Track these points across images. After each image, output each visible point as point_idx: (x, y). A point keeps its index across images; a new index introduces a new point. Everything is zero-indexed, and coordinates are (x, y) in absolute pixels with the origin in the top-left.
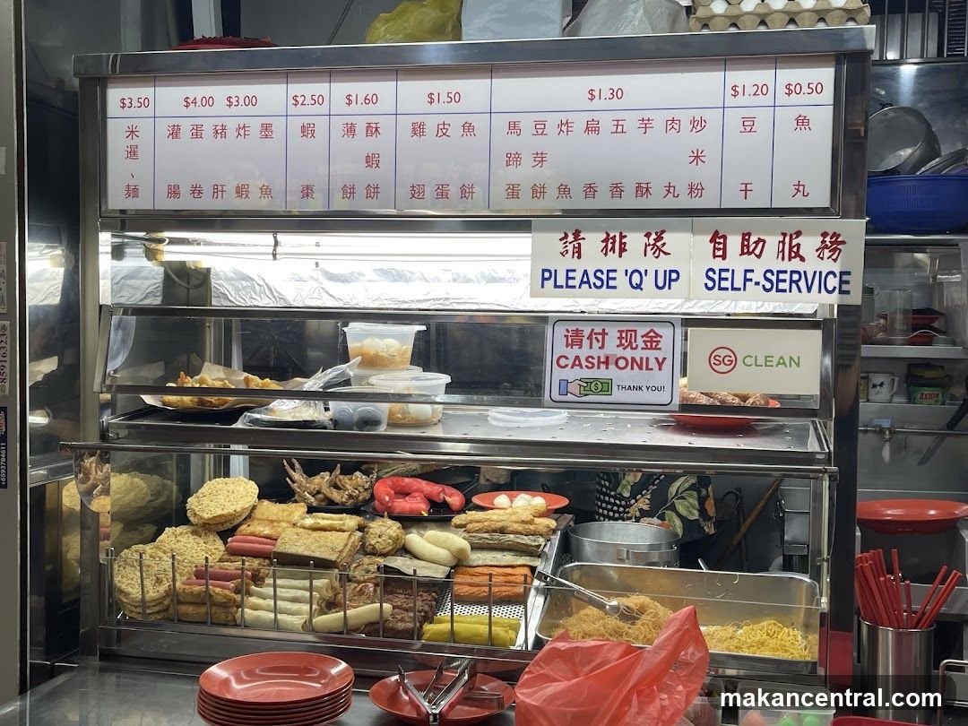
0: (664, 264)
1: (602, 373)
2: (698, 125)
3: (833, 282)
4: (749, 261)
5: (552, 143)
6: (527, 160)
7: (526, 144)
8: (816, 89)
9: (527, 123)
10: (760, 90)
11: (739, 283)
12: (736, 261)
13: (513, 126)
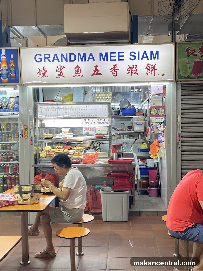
0: (94, 122)
1: (89, 132)
2: (96, 110)
3: (108, 123)
5: (83, 111)
6: (81, 113)
7: (81, 111)
8: (106, 107)
9: (81, 109)
10: (101, 107)
11: (100, 123)
12: (100, 122)
13: (80, 110)
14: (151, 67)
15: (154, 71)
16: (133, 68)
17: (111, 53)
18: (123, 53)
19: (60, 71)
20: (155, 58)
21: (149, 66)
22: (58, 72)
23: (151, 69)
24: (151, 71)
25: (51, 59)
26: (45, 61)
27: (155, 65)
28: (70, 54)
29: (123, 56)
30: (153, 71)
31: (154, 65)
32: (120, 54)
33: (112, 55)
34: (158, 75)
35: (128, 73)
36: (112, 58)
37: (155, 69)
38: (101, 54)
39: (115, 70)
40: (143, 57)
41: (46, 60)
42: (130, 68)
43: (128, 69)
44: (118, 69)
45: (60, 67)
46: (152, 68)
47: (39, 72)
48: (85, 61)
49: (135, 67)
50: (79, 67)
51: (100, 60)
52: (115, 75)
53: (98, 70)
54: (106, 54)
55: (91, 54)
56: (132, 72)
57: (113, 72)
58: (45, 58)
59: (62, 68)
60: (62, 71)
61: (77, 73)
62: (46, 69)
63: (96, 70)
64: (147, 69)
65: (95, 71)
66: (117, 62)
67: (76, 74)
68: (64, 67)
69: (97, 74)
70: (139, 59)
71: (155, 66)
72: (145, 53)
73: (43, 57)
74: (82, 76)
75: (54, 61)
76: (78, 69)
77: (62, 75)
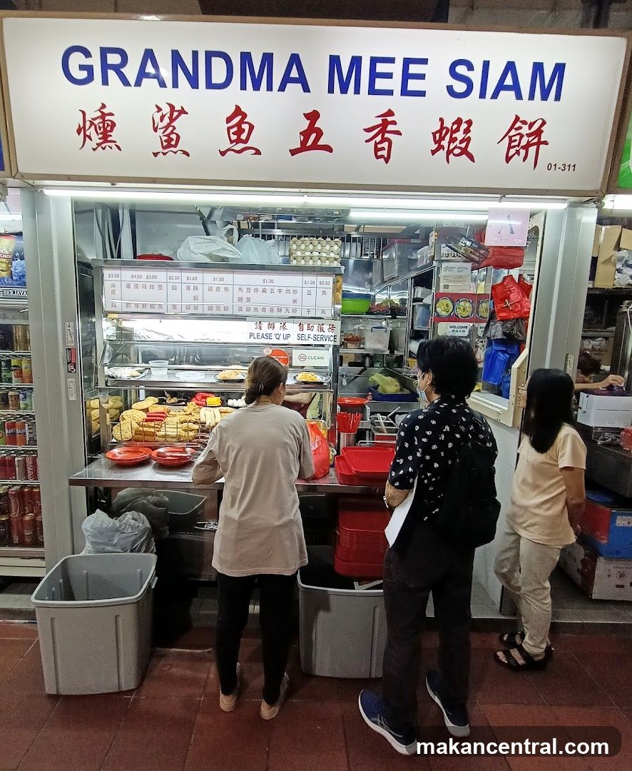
0: (286, 332)
2: (295, 292)
3: (332, 338)
4: (310, 332)
5: (252, 295)
6: (245, 300)
7: (245, 295)
8: (328, 283)
9: (245, 289)
10: (313, 283)
12: (306, 332)
13: (240, 289)
14: (525, 130)
15: (535, 147)
16: (457, 130)
17: (374, 61)
18: (424, 61)
19: (167, 127)
20: (545, 96)
21: (520, 128)
22: (160, 132)
23: (524, 141)
24: (523, 147)
25: (131, 71)
26: (105, 81)
28: (209, 55)
29: (422, 77)
30: (530, 148)
31: (540, 122)
32: (413, 69)
33: (381, 68)
34: (549, 167)
35: (433, 152)
36: (380, 84)
37: (542, 140)
38: (335, 61)
39: (387, 135)
40: (501, 87)
41: (112, 74)
42: (444, 132)
43: (438, 135)
44: (398, 133)
45: (166, 110)
46: (528, 135)
47: (82, 125)
48: (270, 88)
49: (464, 126)
50: (244, 116)
51: (331, 90)
52: (382, 156)
53: (320, 133)
54: (356, 61)
55: (295, 60)
56: (452, 146)
57: (376, 144)
58: (105, 67)
59: (176, 113)
60: (174, 128)
61: (234, 137)
62: (110, 114)
63: (312, 129)
64: (510, 137)
65: (306, 134)
66: (396, 102)
67: (232, 142)
68: (183, 111)
69: (315, 146)
70: (483, 95)
71: (542, 129)
72: (511, 67)
73: (95, 61)
74: (254, 152)
75: (145, 81)
76: (242, 122)
77: (175, 146)
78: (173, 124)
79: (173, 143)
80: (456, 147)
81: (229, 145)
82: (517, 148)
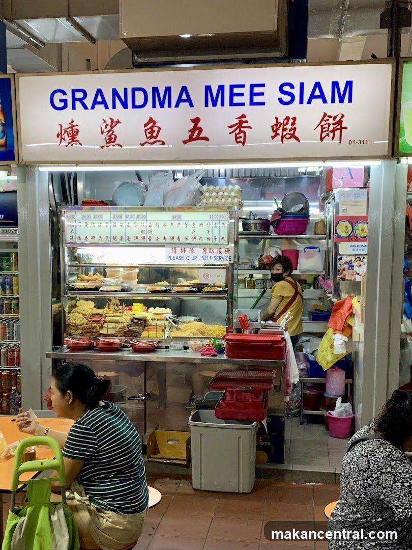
0: (194, 255)
3: (228, 258)
4: (211, 254)
11: (209, 258)
12: (208, 254)
14: (331, 121)
15: (339, 131)
16: (287, 123)
17: (232, 87)
18: (263, 85)
19: (109, 131)
20: (342, 100)
21: (328, 120)
22: (105, 134)
23: (331, 128)
24: (331, 132)
25: (89, 102)
26: (74, 108)
27: (343, 116)
28: (134, 90)
29: (262, 94)
30: (336, 132)
31: (340, 116)
32: (256, 90)
33: (236, 91)
34: (350, 142)
35: (273, 138)
36: (236, 100)
37: (343, 126)
38: (208, 89)
39: (242, 129)
40: (312, 96)
41: (78, 103)
42: (279, 125)
43: (275, 127)
44: (249, 127)
45: (109, 122)
46: (334, 124)
47: (60, 133)
48: (170, 106)
49: (291, 121)
50: (155, 122)
51: (206, 105)
52: (240, 142)
53: (201, 130)
54: (221, 88)
55: (184, 89)
56: (284, 133)
57: (236, 135)
58: (74, 99)
59: (114, 123)
60: (113, 132)
61: (149, 135)
62: (77, 125)
63: (196, 128)
64: (322, 126)
65: (192, 131)
66: (247, 110)
67: (147, 138)
68: (118, 122)
69: (198, 138)
70: (301, 102)
71: (342, 119)
72: (318, 85)
73: (69, 97)
74: (161, 143)
75: (96, 106)
76: (153, 126)
77: (114, 142)
78: (113, 130)
79: (113, 140)
80: (287, 134)
81: (146, 140)
82: (327, 132)
